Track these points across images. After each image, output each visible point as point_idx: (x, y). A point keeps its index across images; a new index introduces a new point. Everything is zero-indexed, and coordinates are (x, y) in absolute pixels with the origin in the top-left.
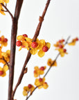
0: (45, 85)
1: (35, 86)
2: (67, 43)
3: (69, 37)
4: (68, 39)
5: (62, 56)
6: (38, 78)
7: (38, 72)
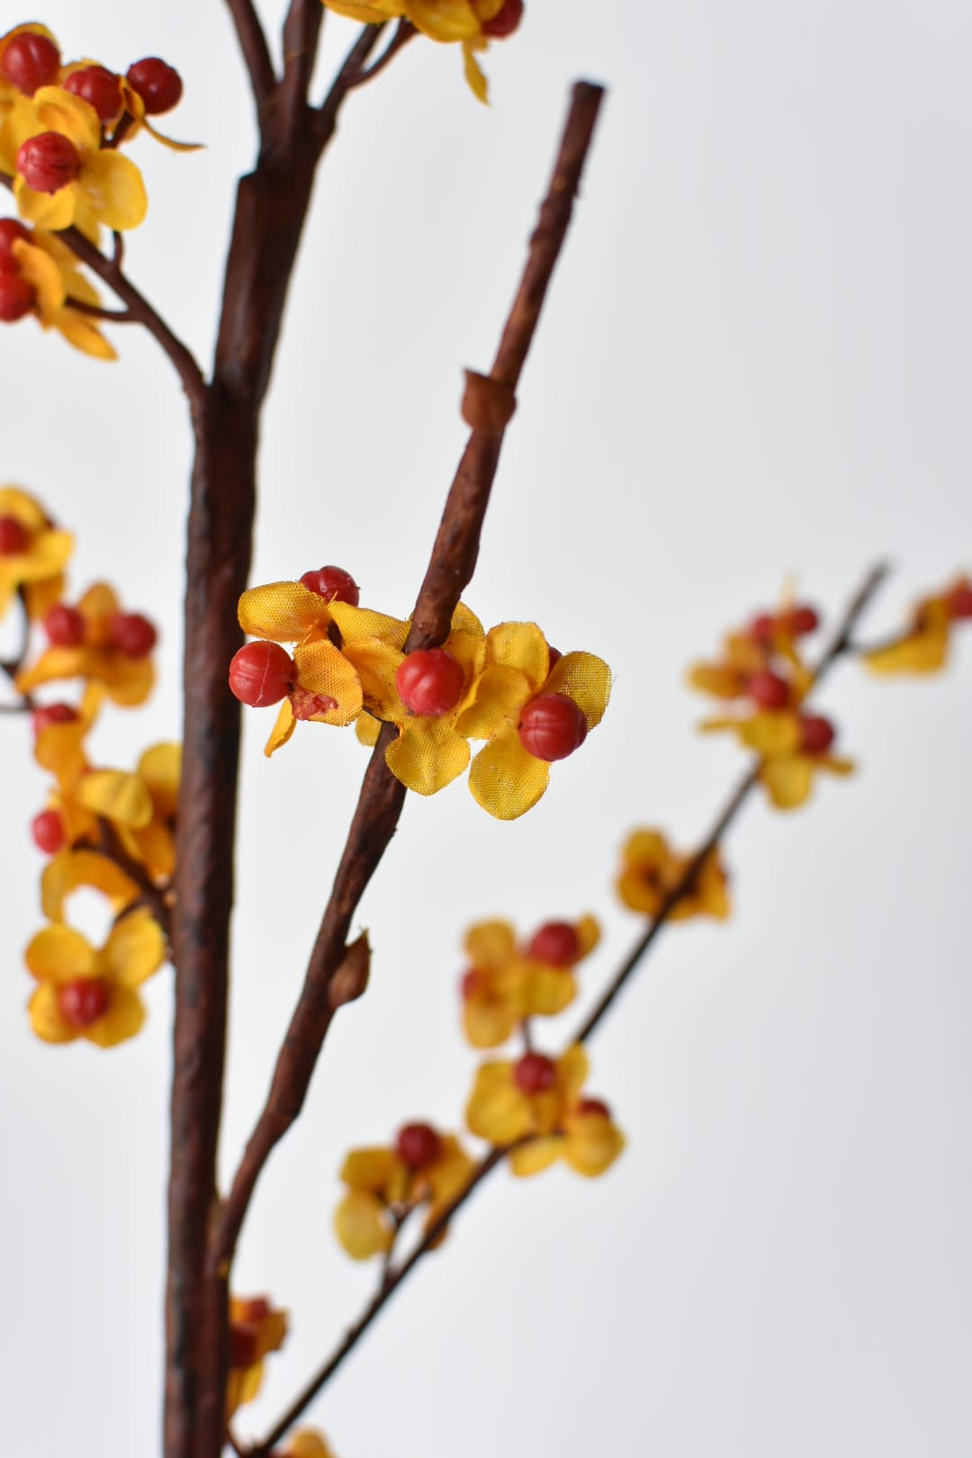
0: (579, 1127)
1: (476, 1149)
2: (842, 646)
3: (877, 578)
4: (859, 604)
5: (782, 801)
6: (512, 1050)
7: (512, 981)
